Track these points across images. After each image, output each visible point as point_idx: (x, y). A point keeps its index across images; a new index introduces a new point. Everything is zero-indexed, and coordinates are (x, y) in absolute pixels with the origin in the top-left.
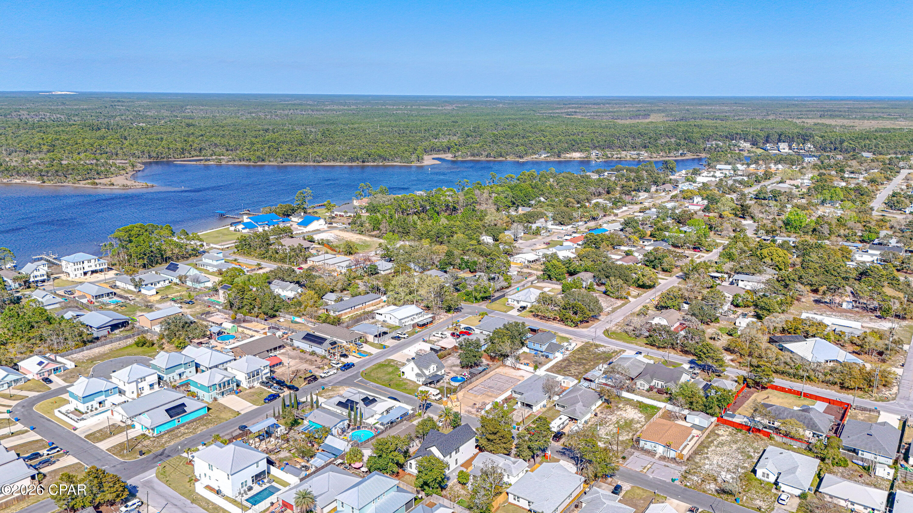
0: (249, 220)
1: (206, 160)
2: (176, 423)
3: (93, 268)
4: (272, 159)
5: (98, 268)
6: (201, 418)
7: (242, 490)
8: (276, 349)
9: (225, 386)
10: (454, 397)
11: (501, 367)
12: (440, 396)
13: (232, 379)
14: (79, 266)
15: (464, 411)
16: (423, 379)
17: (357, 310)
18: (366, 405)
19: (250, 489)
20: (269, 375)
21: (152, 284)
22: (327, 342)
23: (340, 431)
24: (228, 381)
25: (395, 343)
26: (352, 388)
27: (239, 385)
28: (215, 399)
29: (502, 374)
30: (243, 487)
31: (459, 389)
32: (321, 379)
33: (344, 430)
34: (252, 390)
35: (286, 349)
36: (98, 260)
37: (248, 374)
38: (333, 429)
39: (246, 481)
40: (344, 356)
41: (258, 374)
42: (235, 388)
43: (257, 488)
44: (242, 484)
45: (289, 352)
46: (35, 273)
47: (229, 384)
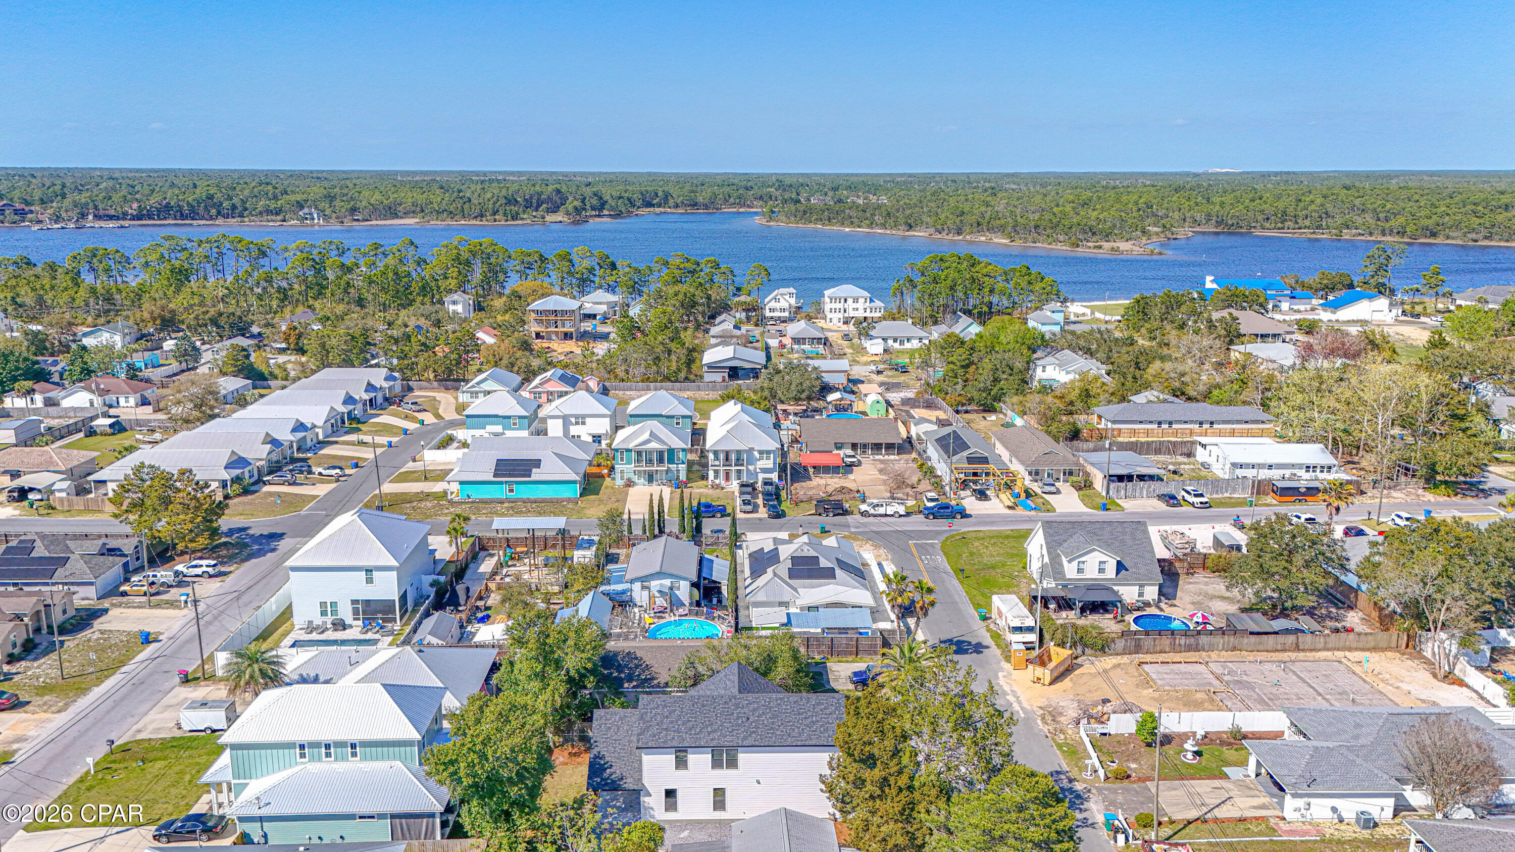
0: (1215, 286)
3: (860, 314)
5: (868, 315)
6: (555, 502)
7: (318, 620)
8: (877, 447)
9: (650, 462)
10: (1059, 654)
11: (1389, 654)
12: (1033, 637)
13: (671, 451)
14: (838, 305)
15: (1042, 702)
16: (1049, 584)
17: (1176, 434)
18: (793, 574)
19: (340, 625)
20: (774, 476)
21: (895, 340)
22: (965, 454)
23: (660, 602)
24: (661, 453)
25: (1151, 509)
26: (882, 551)
27: (704, 477)
28: (630, 484)
29: (1357, 669)
30: (324, 613)
31: (1120, 644)
32: (858, 517)
33: (674, 603)
34: (711, 491)
35: (905, 456)
36: (871, 301)
37: (716, 453)
38: (637, 586)
39: (334, 604)
40: (982, 495)
41: (739, 462)
42: (683, 477)
43: (354, 633)
44: (323, 604)
45: (901, 463)
46: (773, 304)
47: (661, 461)
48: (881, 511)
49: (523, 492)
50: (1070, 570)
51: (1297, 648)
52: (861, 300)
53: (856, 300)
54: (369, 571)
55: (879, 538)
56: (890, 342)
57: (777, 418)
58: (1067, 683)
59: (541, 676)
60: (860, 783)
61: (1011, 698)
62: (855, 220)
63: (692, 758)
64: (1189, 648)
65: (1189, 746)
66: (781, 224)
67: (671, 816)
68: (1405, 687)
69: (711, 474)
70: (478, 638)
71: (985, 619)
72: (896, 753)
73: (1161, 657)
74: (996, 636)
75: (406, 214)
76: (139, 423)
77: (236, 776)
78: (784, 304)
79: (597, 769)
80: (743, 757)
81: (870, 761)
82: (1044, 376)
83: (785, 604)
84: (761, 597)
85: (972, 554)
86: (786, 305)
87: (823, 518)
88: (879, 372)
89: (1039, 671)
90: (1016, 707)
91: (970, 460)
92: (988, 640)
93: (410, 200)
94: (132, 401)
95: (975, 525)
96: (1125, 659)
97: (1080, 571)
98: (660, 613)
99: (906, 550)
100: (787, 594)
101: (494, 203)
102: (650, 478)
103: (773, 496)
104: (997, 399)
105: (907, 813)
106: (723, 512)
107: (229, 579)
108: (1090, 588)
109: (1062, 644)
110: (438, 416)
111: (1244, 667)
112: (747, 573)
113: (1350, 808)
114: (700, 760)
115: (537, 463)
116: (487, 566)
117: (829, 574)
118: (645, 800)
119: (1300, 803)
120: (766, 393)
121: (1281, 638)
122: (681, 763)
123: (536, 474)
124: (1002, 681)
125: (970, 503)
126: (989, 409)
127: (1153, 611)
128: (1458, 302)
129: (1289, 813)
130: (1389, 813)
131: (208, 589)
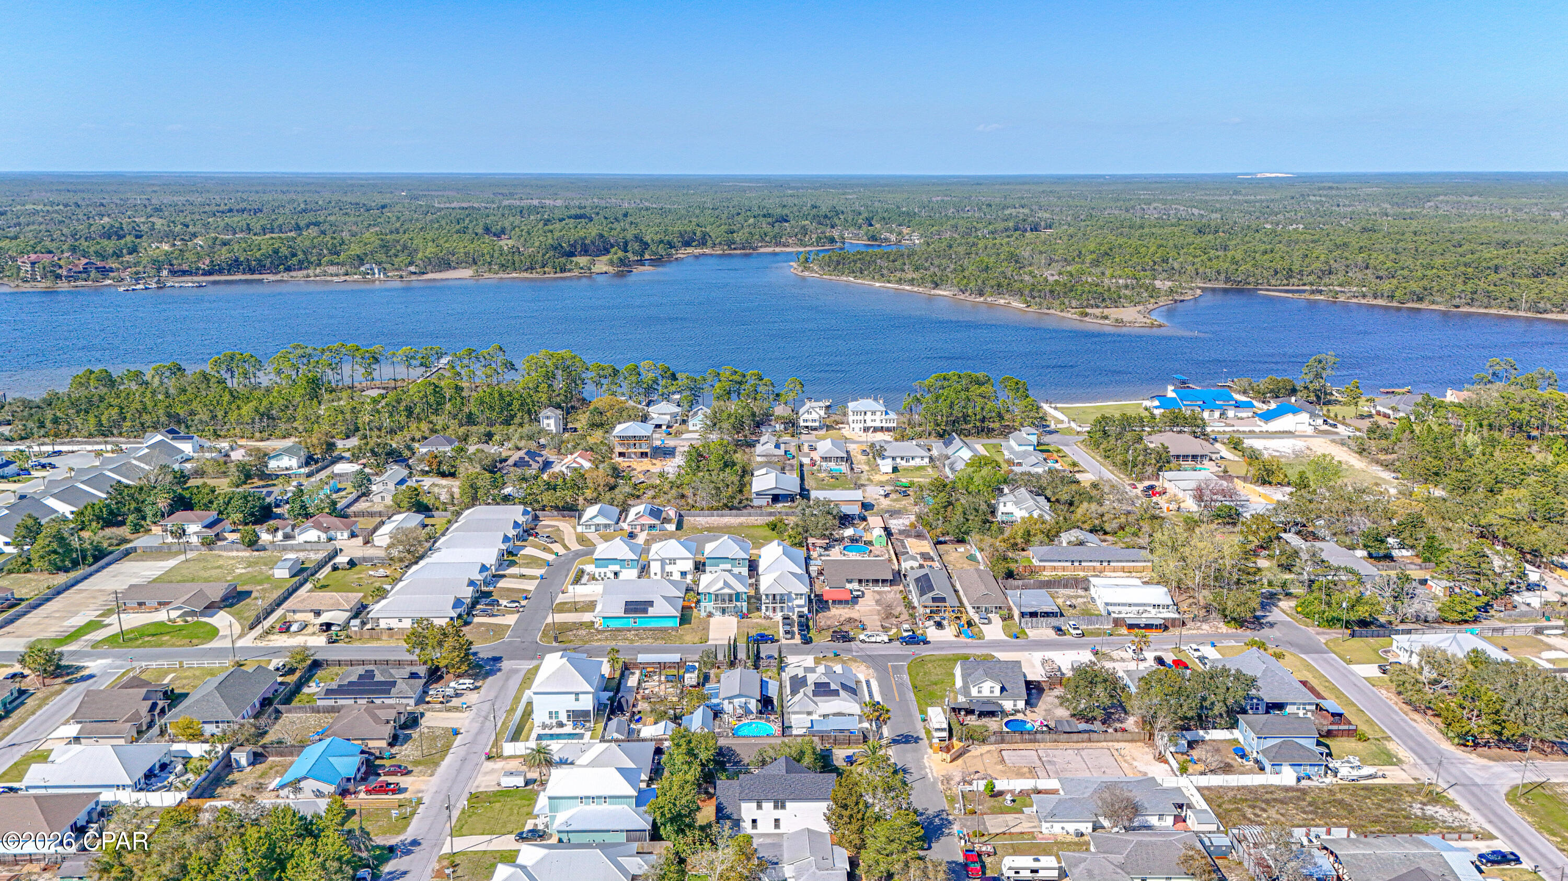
0: (1174, 395)
1: (1313, 292)
2: (629, 623)
3: (878, 424)
4: (1439, 299)
5: (884, 425)
6: (664, 630)
7: (548, 722)
8: (876, 581)
9: (724, 600)
10: (957, 744)
11: (1139, 744)
12: (945, 734)
13: (738, 594)
14: (859, 418)
15: (944, 773)
16: (961, 699)
17: (1083, 570)
18: (815, 694)
19: (561, 725)
20: (805, 610)
21: (902, 459)
22: (931, 595)
23: (740, 711)
24: (730, 595)
25: (1045, 638)
26: (871, 671)
27: (759, 609)
28: (710, 615)
29: (1115, 753)
30: (551, 717)
31: (993, 739)
32: (858, 643)
33: (748, 712)
34: (763, 621)
35: (895, 588)
36: (887, 413)
37: (767, 595)
38: (726, 702)
39: (557, 713)
40: (939, 625)
41: (782, 602)
42: (745, 610)
43: (568, 729)
44: (550, 713)
45: (891, 593)
46: (806, 416)
47: (731, 600)
48: (873, 639)
49: (642, 623)
50: (974, 692)
51: (1090, 740)
52: (878, 414)
53: (874, 413)
54: (577, 694)
55: (871, 660)
56: (898, 460)
57: (808, 549)
58: (960, 761)
59: (689, 763)
60: (841, 817)
61: (928, 770)
62: (885, 272)
63: (764, 805)
64: (1031, 741)
65: (1009, 797)
66: (814, 274)
67: (754, 831)
68: (1135, 764)
69: (763, 608)
70: (642, 735)
71: (924, 720)
72: (857, 803)
73: (1016, 746)
74: (928, 732)
75: (459, 265)
76: (365, 559)
77: (551, 811)
78: (815, 416)
79: (719, 809)
80: (788, 805)
81: (845, 807)
82: (1005, 510)
83: (809, 713)
84: (796, 709)
85: (925, 673)
86: (816, 417)
87: (836, 644)
88: (886, 496)
89: (945, 755)
90: (930, 775)
91: (934, 600)
92: (923, 734)
93: (462, 250)
94: (346, 535)
95: (933, 649)
96: (993, 747)
97: (979, 692)
98: (739, 718)
99: (886, 669)
100: (812, 706)
101: (544, 255)
102: (724, 611)
103: (804, 626)
104: (967, 533)
105: (860, 831)
106: (773, 640)
107: (482, 690)
108: (984, 703)
109: (960, 740)
110: (565, 547)
111: (1056, 752)
112: (789, 692)
113: (1071, 827)
114: (768, 806)
115: (651, 603)
116: (632, 681)
117: (836, 693)
118: (742, 824)
119: (1048, 825)
120: (800, 529)
121: (1081, 735)
122: (759, 807)
123: (651, 611)
124: (925, 761)
125: (932, 633)
126: (961, 541)
127: (1020, 716)
128: (1379, 408)
129: (1044, 831)
130: (1090, 830)
131: (472, 698)
